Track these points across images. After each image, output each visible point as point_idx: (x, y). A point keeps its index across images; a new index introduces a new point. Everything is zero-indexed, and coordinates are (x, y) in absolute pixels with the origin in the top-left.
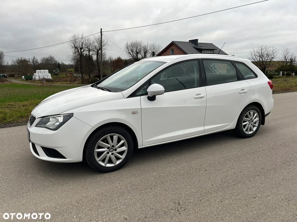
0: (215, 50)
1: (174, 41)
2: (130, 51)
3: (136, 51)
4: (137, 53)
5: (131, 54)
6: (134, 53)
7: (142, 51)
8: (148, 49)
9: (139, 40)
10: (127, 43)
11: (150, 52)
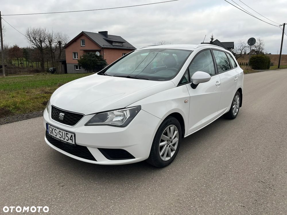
0: (124, 42)
1: (85, 32)
2: (32, 39)
3: (40, 39)
4: (41, 42)
5: (33, 42)
6: (37, 41)
7: (47, 40)
8: (53, 37)
9: (42, 28)
10: (28, 30)
11: (56, 41)
